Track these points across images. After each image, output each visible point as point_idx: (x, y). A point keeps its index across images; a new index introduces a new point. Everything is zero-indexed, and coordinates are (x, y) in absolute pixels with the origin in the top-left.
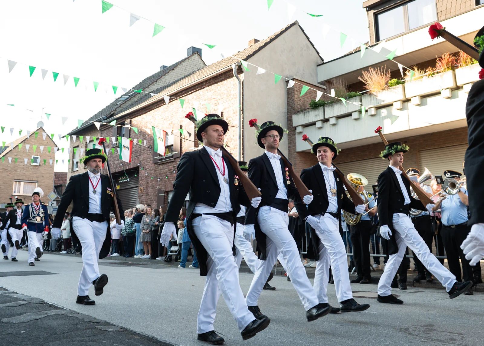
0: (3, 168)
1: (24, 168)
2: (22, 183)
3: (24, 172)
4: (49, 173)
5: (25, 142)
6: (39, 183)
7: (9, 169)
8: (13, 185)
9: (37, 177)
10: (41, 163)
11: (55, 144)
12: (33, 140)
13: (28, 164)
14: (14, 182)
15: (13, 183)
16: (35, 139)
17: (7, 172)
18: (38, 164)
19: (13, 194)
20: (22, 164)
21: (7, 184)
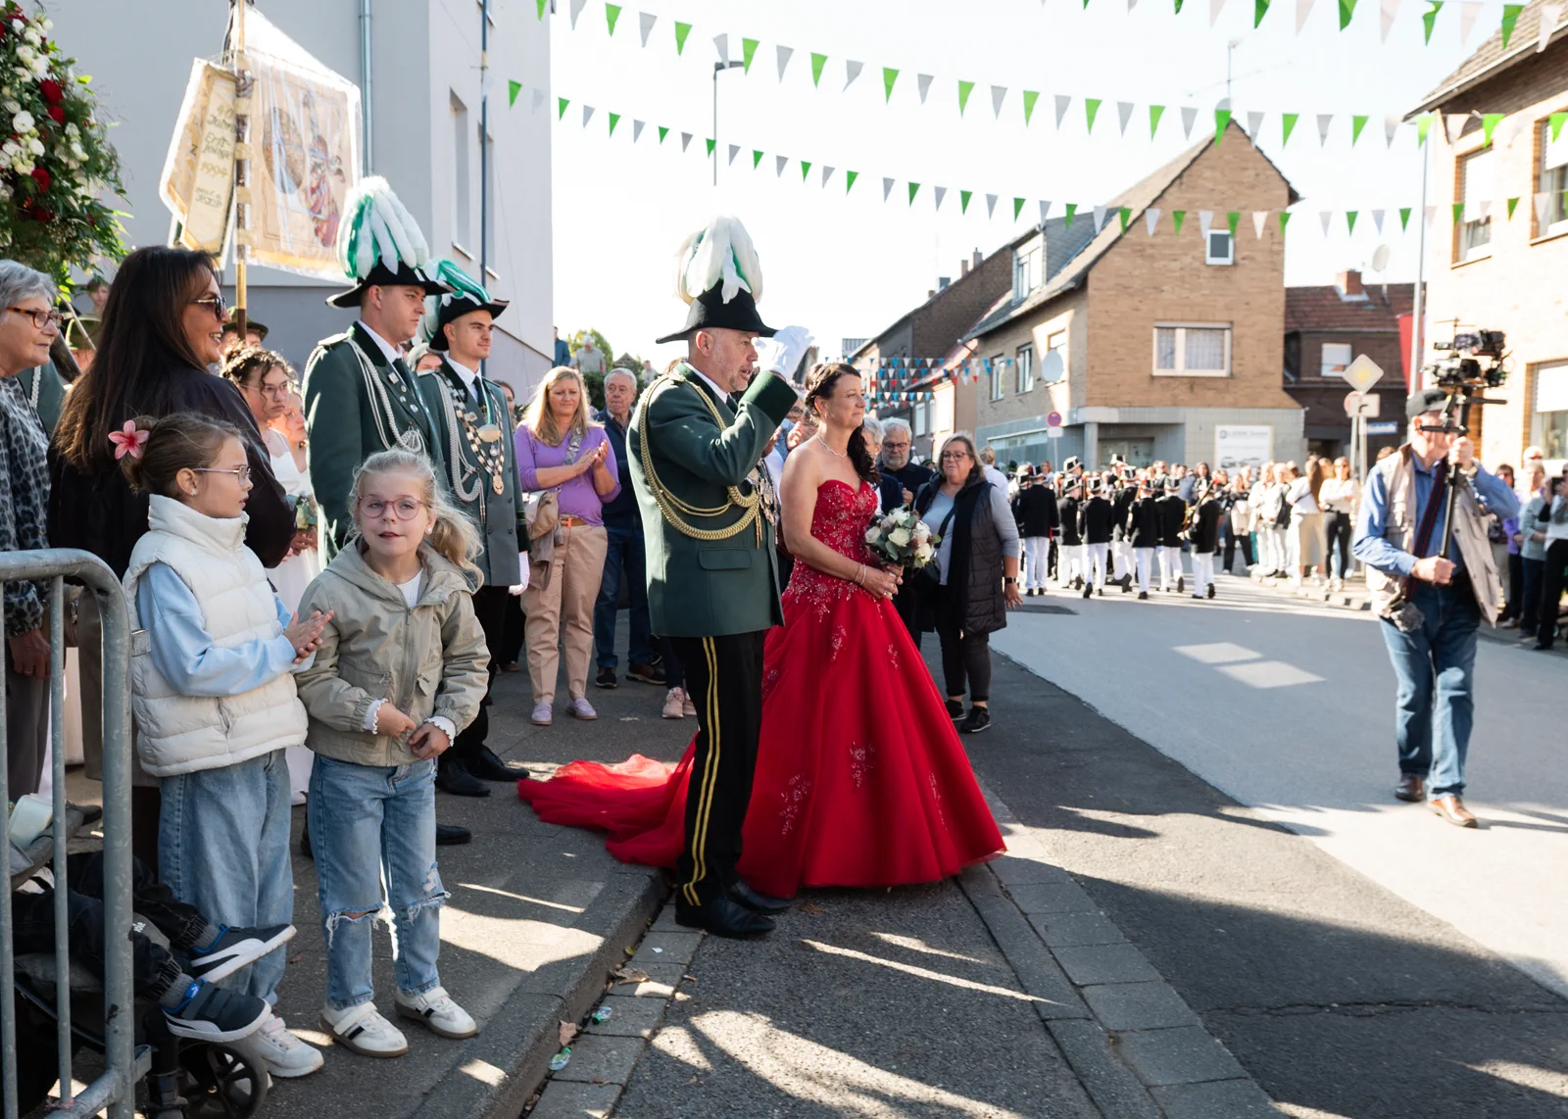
0: (1118, 285)
1: (1182, 279)
2: (1180, 334)
3: (1185, 293)
4: (1270, 291)
5: (1181, 184)
6: (1236, 331)
7: (1137, 284)
8: (1151, 340)
9: (1228, 308)
10: (1239, 257)
11: (1284, 179)
12: (1208, 174)
13: (1197, 264)
14: (1155, 331)
15: (1152, 335)
16: (1212, 168)
17: (1131, 295)
18: (1228, 261)
19: (1157, 372)
20: (1176, 265)
21: (1132, 337)
